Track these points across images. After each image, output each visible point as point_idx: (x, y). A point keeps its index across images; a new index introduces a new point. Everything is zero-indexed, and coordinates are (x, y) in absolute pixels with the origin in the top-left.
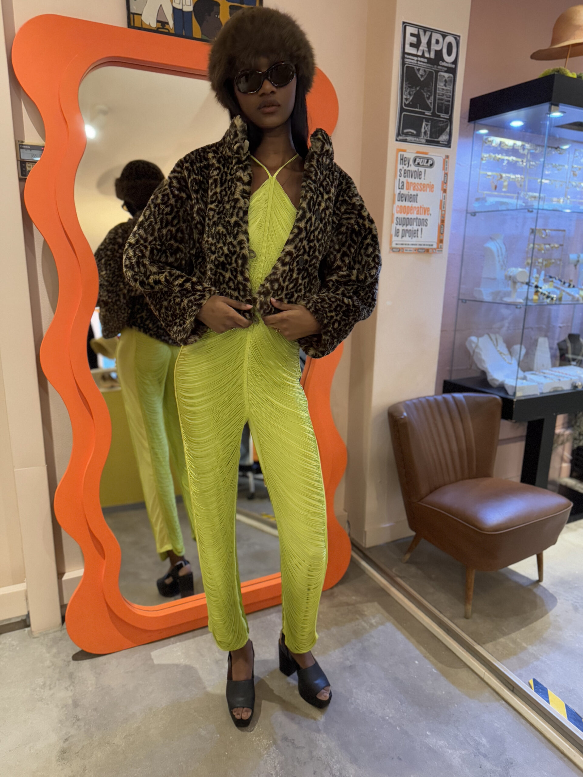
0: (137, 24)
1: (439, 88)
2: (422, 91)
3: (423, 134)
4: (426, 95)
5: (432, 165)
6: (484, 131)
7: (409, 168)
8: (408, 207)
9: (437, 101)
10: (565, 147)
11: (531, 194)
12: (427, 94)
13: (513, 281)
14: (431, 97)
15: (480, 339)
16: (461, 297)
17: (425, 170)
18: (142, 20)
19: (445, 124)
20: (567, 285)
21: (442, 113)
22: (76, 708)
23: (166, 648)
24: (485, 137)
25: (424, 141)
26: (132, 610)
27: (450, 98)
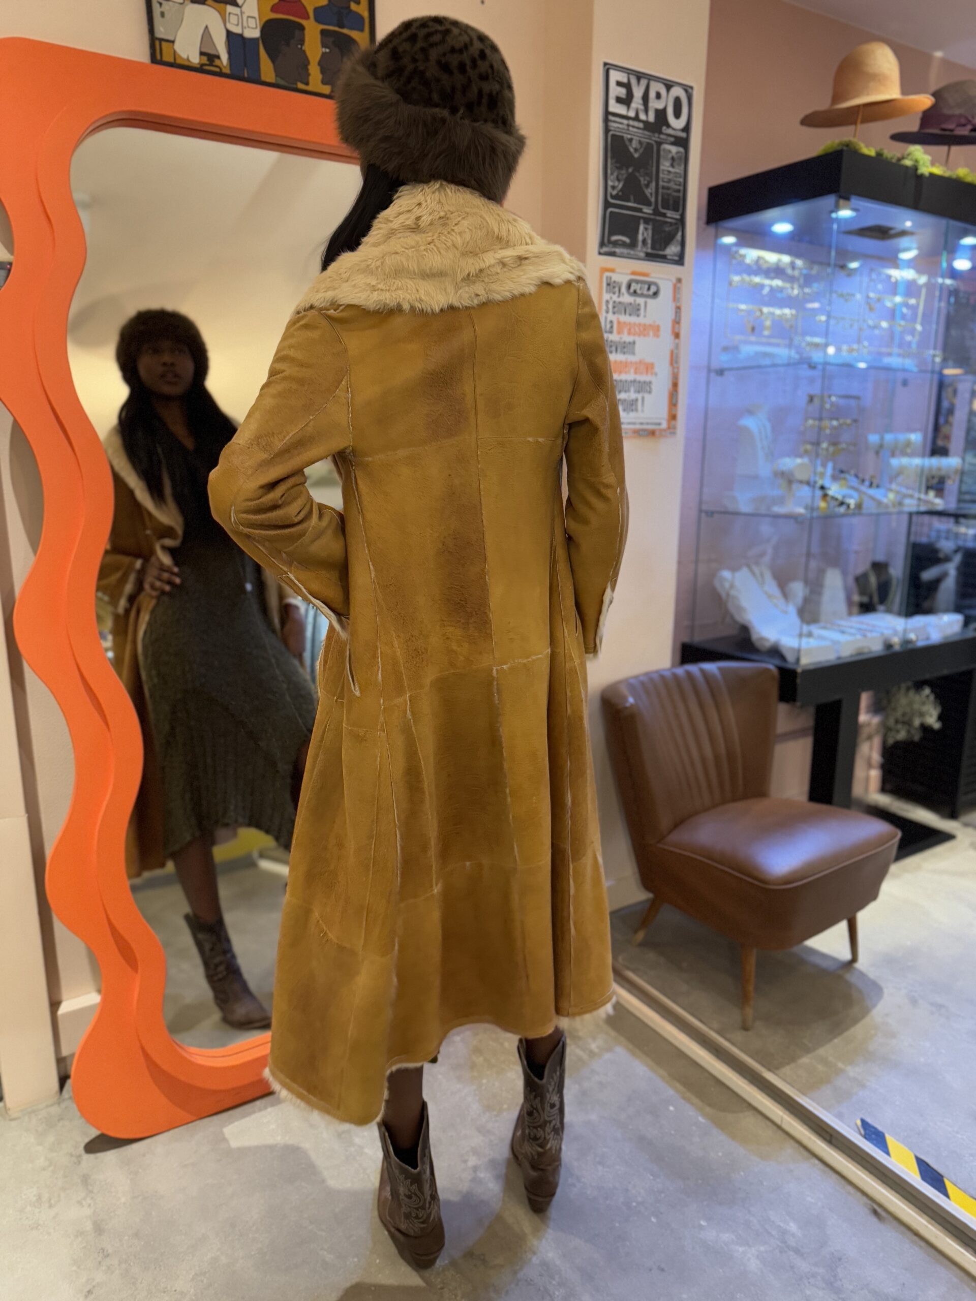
0: (167, 58)
1: (663, 170)
2: (637, 174)
3: (640, 244)
4: (643, 181)
5: (656, 294)
7: (621, 299)
8: (621, 362)
9: (660, 191)
10: (854, 265)
11: (809, 339)
12: (645, 180)
13: (788, 479)
14: (650, 185)
15: (738, 575)
16: (704, 507)
17: (646, 303)
18: (175, 52)
19: (674, 227)
20: (867, 483)
21: (668, 209)
22: (100, 1234)
23: (247, 1119)
24: (734, 249)
25: (642, 255)
26: (188, 1056)
27: (680, 185)
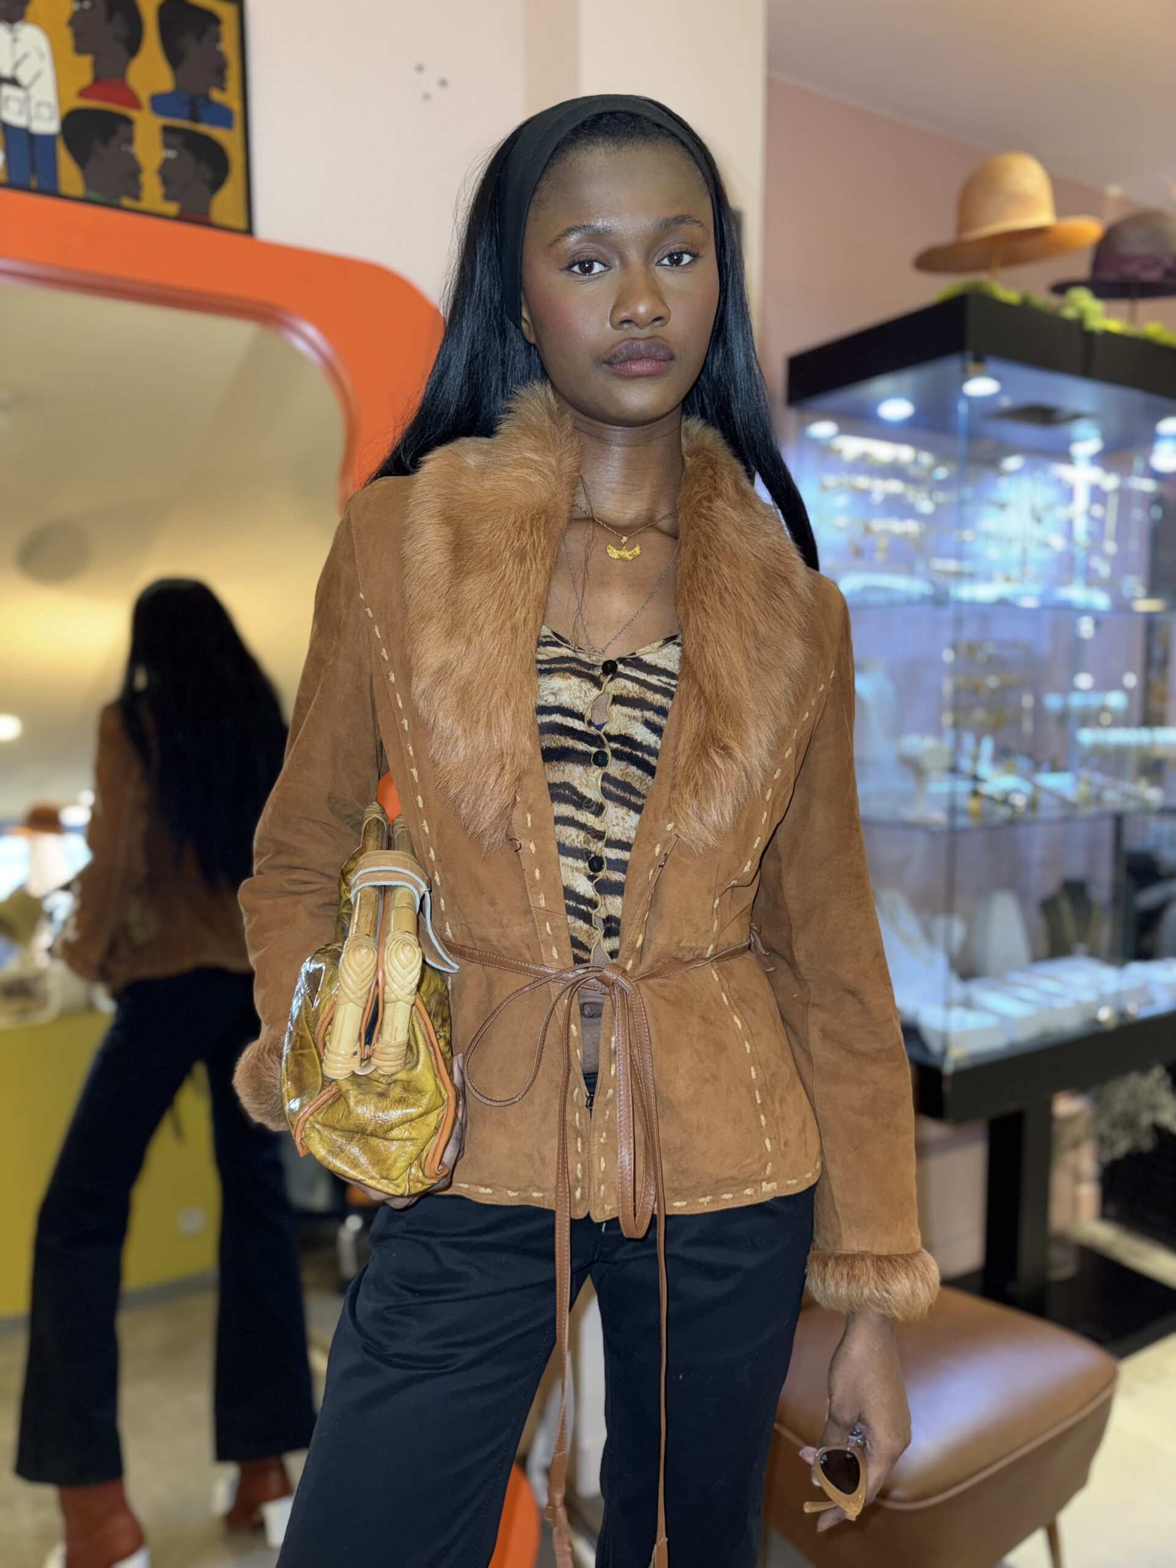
6: (823, 429)
20: (1045, 766)
24: (828, 441)
